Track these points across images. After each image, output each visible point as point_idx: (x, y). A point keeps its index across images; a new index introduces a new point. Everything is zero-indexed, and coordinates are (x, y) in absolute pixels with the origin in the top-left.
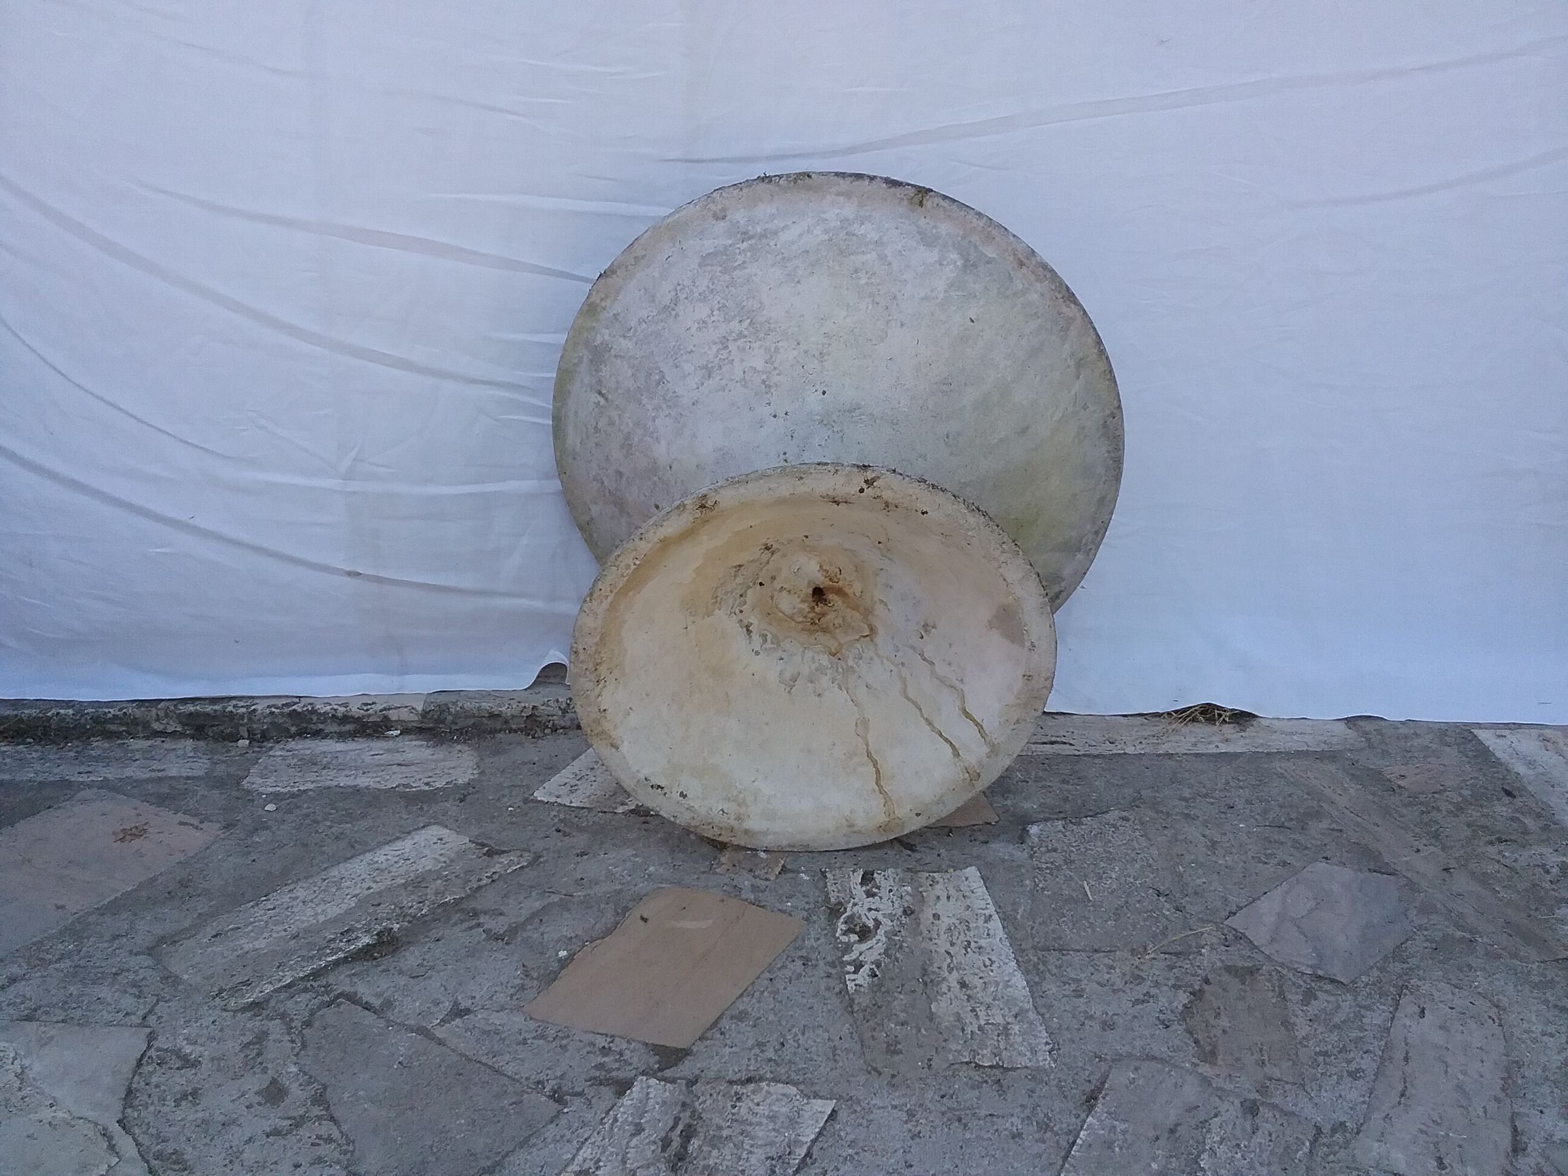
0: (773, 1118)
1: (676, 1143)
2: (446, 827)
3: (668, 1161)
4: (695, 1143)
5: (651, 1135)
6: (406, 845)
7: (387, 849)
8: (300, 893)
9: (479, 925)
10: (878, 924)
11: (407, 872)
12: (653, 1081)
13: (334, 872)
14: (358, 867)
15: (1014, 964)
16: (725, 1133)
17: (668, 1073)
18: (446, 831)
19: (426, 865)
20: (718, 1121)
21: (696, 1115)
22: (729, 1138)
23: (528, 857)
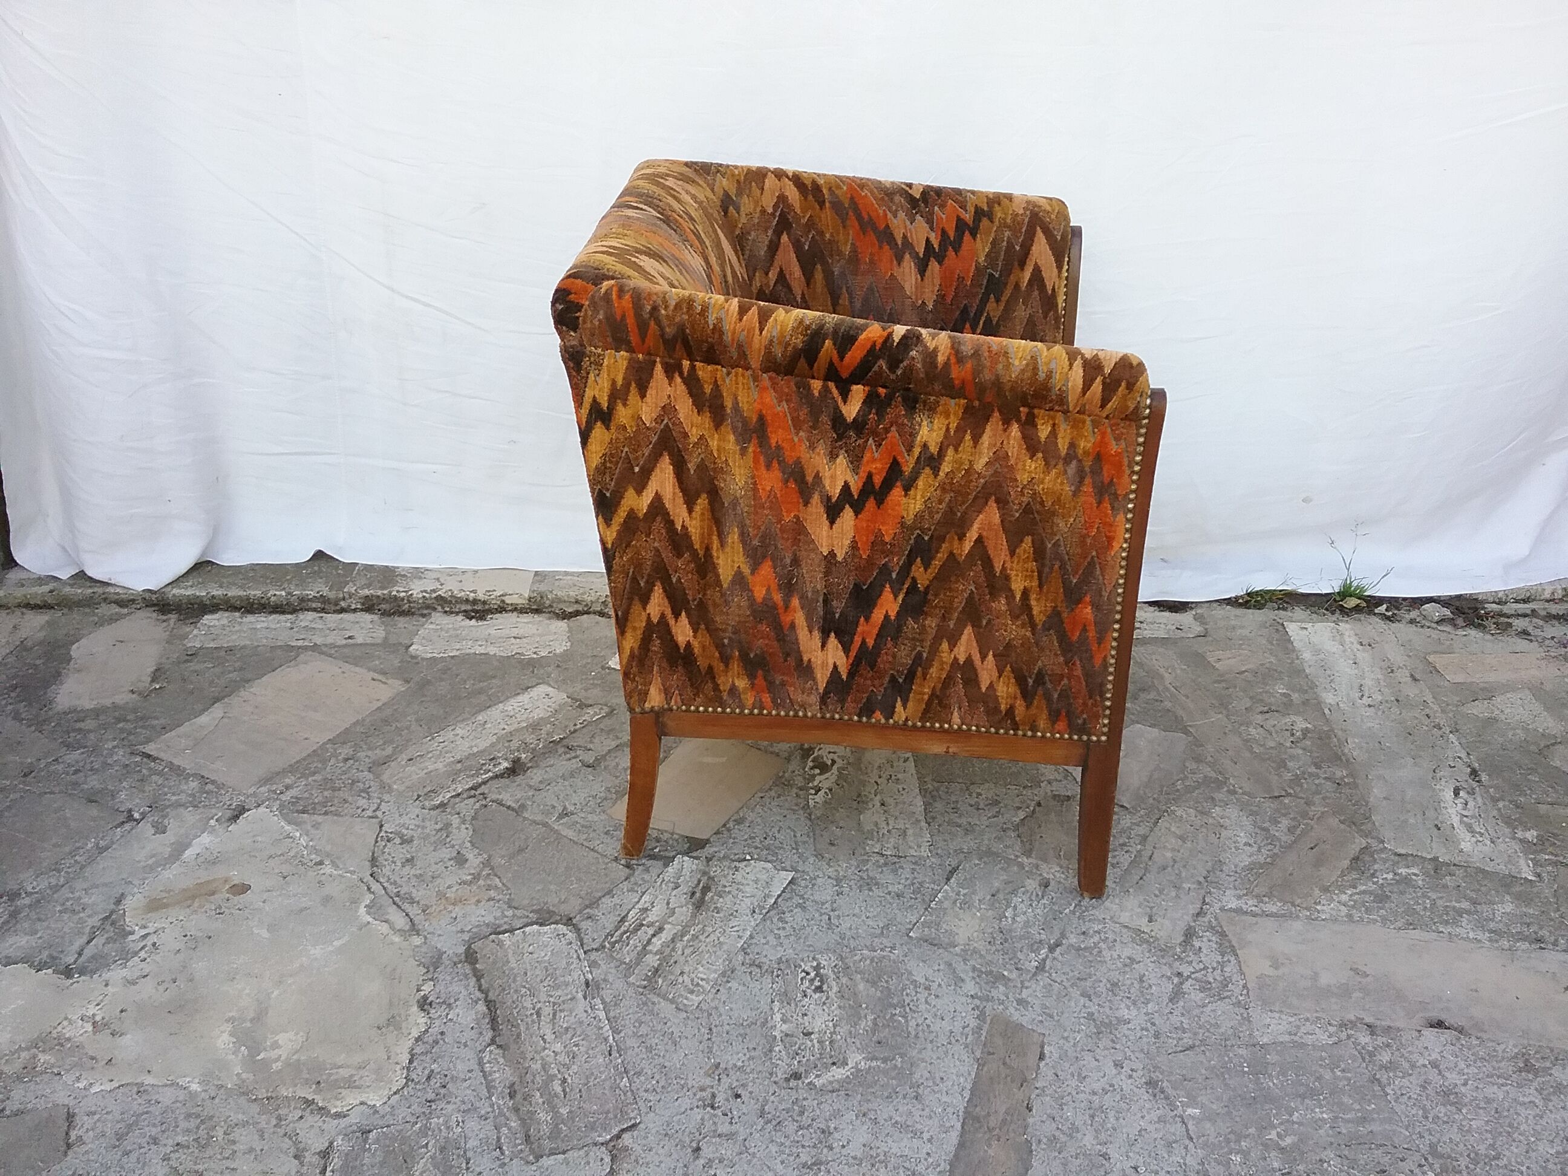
0: (756, 882)
1: (698, 895)
2: (550, 685)
3: (694, 904)
4: (710, 894)
5: (684, 888)
6: (524, 698)
7: (512, 701)
8: (459, 731)
9: (576, 757)
10: (834, 762)
11: (527, 718)
12: (686, 858)
13: (480, 718)
14: (495, 713)
15: (917, 790)
16: (727, 889)
17: (694, 854)
18: (550, 689)
19: (538, 714)
20: (723, 882)
21: (711, 878)
22: (729, 892)
23: (606, 709)
